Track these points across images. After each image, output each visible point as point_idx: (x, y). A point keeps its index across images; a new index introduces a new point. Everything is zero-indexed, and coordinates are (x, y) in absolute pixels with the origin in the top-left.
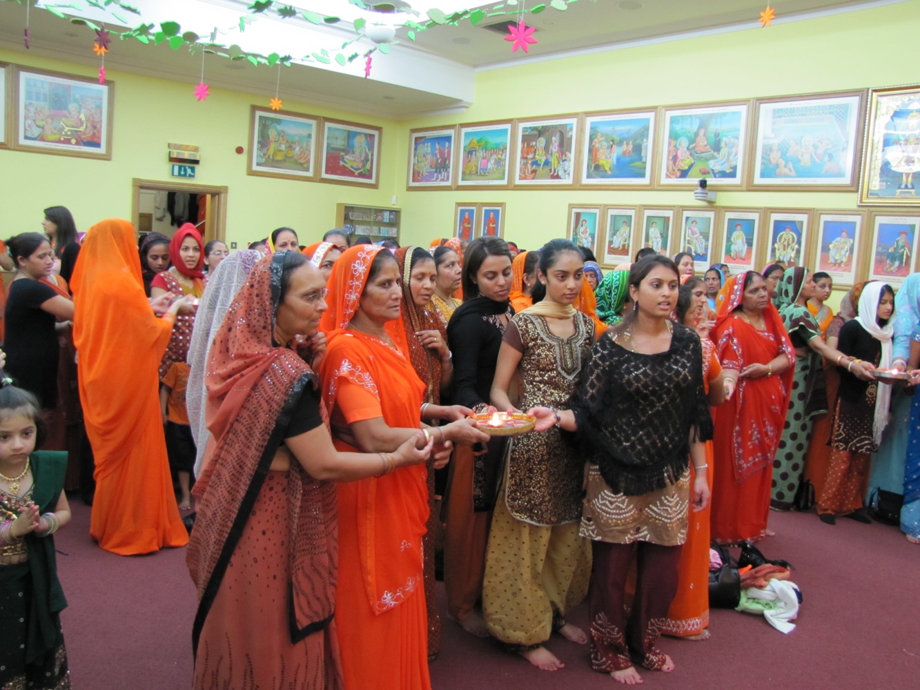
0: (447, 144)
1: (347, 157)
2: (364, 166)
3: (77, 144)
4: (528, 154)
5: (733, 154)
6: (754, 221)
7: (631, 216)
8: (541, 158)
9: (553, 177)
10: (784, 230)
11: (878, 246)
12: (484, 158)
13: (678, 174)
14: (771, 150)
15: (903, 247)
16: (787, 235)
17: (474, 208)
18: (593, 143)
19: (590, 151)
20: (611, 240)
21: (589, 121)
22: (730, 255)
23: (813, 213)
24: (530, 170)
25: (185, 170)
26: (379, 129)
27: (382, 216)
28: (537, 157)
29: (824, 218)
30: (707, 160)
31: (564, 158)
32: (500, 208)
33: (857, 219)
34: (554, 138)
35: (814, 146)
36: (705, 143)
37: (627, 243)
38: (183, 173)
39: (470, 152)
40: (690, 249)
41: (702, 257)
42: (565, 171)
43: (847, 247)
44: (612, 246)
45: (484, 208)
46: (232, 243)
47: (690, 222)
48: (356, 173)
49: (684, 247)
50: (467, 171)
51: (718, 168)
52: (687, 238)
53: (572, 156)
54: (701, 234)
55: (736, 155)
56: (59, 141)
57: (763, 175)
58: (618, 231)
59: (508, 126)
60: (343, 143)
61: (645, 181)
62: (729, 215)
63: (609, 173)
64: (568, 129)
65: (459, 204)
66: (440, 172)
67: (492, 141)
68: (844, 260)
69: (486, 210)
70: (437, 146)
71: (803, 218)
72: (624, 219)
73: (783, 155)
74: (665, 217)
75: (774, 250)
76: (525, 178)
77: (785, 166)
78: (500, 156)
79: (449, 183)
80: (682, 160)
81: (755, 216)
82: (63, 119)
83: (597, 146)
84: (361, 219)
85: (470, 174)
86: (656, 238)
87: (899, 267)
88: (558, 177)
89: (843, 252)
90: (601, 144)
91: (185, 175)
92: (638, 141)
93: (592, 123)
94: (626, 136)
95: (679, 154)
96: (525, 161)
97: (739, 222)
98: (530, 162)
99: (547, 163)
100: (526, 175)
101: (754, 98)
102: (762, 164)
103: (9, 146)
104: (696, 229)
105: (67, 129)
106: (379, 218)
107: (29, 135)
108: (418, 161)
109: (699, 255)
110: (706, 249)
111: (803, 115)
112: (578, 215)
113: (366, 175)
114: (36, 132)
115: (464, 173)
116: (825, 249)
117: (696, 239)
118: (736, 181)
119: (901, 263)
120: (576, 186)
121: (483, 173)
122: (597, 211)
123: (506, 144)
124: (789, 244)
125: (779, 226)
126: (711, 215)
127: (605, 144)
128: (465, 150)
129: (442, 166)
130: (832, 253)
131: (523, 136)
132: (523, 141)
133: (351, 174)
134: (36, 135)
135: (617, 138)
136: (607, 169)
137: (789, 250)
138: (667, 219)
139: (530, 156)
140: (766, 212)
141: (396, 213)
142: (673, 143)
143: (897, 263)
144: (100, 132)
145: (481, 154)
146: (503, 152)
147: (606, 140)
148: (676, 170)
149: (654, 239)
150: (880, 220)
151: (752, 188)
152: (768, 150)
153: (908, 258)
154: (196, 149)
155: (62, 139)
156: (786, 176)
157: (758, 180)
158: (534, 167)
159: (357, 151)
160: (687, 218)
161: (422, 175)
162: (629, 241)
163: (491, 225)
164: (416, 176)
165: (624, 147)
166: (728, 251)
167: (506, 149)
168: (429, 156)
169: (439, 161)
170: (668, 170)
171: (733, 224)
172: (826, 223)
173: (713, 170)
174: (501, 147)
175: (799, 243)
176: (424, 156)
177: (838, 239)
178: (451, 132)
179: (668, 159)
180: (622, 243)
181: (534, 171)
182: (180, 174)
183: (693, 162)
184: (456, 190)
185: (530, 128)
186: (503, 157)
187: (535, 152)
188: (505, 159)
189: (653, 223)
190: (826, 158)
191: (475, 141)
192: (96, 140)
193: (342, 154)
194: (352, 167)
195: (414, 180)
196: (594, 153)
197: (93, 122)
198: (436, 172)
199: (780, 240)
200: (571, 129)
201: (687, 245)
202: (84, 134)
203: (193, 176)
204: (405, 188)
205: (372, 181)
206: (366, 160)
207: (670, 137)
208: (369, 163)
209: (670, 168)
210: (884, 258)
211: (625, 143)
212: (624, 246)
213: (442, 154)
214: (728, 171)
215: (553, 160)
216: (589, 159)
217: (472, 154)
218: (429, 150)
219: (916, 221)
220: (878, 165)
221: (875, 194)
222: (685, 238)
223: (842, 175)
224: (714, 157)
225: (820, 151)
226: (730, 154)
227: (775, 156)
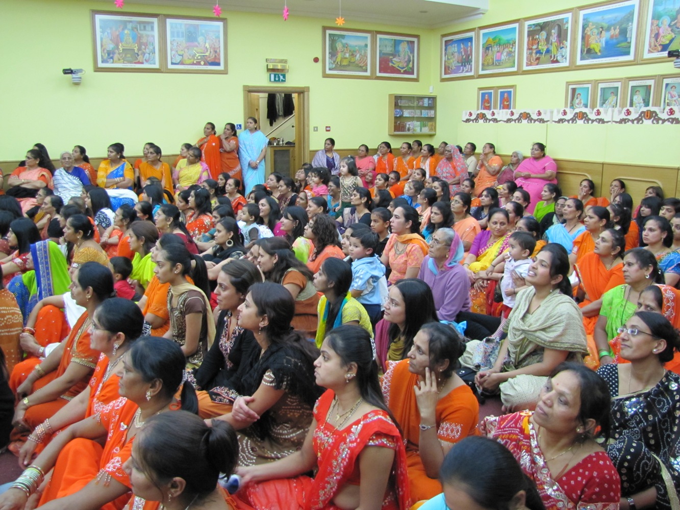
0: (469, 44)
1: (395, 59)
2: (407, 65)
3: (205, 64)
4: (533, 46)
7: (617, 88)
8: (543, 47)
9: (553, 62)
12: (498, 52)
13: (660, 49)
17: (492, 91)
18: (586, 32)
19: (583, 38)
21: (582, 13)
24: (534, 58)
25: (279, 77)
26: (417, 36)
27: (423, 102)
28: (540, 47)
31: (562, 46)
32: (512, 90)
34: (553, 31)
38: (277, 79)
39: (487, 48)
42: (563, 56)
45: (500, 91)
46: (314, 127)
47: (669, 87)
48: (402, 71)
50: (486, 63)
53: (568, 43)
56: (193, 64)
58: (607, 100)
59: (516, 25)
60: (391, 49)
61: (630, 57)
63: (599, 54)
64: (564, 22)
65: (480, 89)
66: (465, 66)
67: (504, 38)
69: (501, 92)
70: (462, 46)
72: (612, 90)
74: (647, 86)
76: (531, 65)
78: (510, 49)
79: (472, 74)
80: (663, 37)
82: (195, 48)
83: (589, 33)
84: (407, 105)
85: (488, 65)
88: (557, 61)
90: (592, 31)
91: (279, 80)
92: (624, 26)
93: (584, 15)
94: (613, 22)
95: (661, 31)
96: (530, 51)
98: (534, 51)
99: (548, 51)
100: (531, 62)
103: (162, 70)
104: (674, 93)
105: (198, 55)
106: (421, 103)
107: (174, 61)
108: (448, 59)
112: (574, 90)
113: (409, 72)
114: (178, 59)
115: (483, 65)
117: (675, 101)
120: (573, 67)
121: (498, 63)
122: (589, 86)
123: (515, 39)
127: (596, 31)
128: (483, 47)
129: (466, 61)
131: (528, 31)
132: (529, 36)
133: (398, 72)
134: (178, 61)
135: (605, 25)
136: (597, 51)
138: (649, 87)
139: (535, 47)
141: (433, 99)
142: (655, 22)
144: (219, 55)
145: (496, 49)
146: (513, 45)
147: (597, 28)
148: (658, 45)
149: (638, 105)
154: (285, 61)
155: (195, 62)
158: (538, 55)
159: (402, 55)
161: (452, 69)
163: (506, 103)
164: (447, 70)
165: (612, 32)
167: (515, 43)
168: (456, 54)
169: (464, 57)
170: (650, 46)
174: (511, 42)
176: (452, 54)
178: (472, 34)
179: (650, 37)
181: (538, 59)
182: (275, 80)
183: (673, 36)
184: (477, 78)
185: (534, 25)
186: (513, 50)
187: (538, 43)
188: (515, 51)
189: (636, 92)
191: (491, 39)
192: (217, 61)
193: (391, 57)
194: (398, 66)
195: (445, 74)
196: (586, 39)
197: (214, 48)
198: (462, 65)
200: (567, 22)
202: (209, 57)
203: (285, 81)
204: (439, 80)
205: (414, 76)
206: (409, 61)
207: (653, 18)
208: (411, 63)
209: (653, 44)
211: (612, 28)
213: (466, 51)
215: (553, 49)
216: (582, 45)
217: (489, 50)
218: (456, 50)
222: (665, 101)
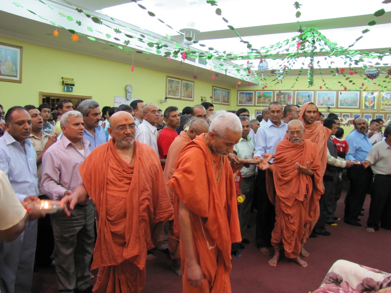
0: (251, 95)
4: (278, 98)
8: (282, 100)
12: (264, 99)
13: (320, 105)
19: (297, 99)
21: (296, 92)
23: (351, 113)
26: (230, 90)
30: (327, 102)
31: (289, 100)
33: (360, 114)
34: (286, 95)
35: (351, 100)
36: (327, 99)
39: (259, 97)
50: (259, 102)
51: (330, 104)
53: (292, 100)
55: (334, 101)
57: (340, 105)
59: (272, 92)
65: (256, 110)
67: (267, 95)
70: (248, 95)
71: (349, 114)
73: (345, 102)
77: (345, 104)
79: (253, 105)
80: (321, 102)
83: (299, 98)
85: (260, 103)
92: (310, 97)
94: (306, 96)
95: (320, 100)
98: (279, 101)
99: (284, 101)
101: (338, 90)
102: (340, 103)
108: (241, 99)
111: (348, 94)
115: (258, 102)
118: (334, 106)
121: (264, 103)
125: (344, 116)
127: (301, 98)
131: (277, 94)
132: (277, 96)
135: (304, 96)
136: (302, 103)
139: (279, 99)
140: (341, 113)
145: (263, 98)
150: (365, 114)
151: (337, 108)
152: (341, 101)
156: (345, 106)
157: (339, 106)
161: (243, 102)
164: (240, 102)
165: (306, 98)
167: (271, 97)
168: (245, 98)
169: (249, 99)
176: (243, 97)
178: (253, 92)
183: (324, 102)
184: (255, 106)
185: (279, 92)
186: (270, 99)
187: (281, 98)
188: (271, 100)
190: (354, 103)
191: (261, 94)
195: (239, 103)
198: (248, 102)
200: (291, 94)
204: (236, 105)
207: (318, 97)
209: (318, 103)
213: (249, 97)
214: (332, 105)
215: (286, 100)
216: (296, 101)
218: (245, 96)
219: (371, 115)
220: (364, 104)
221: (363, 110)
223: (357, 106)
224: (329, 102)
225: (352, 101)
226: (332, 101)
227: (343, 102)
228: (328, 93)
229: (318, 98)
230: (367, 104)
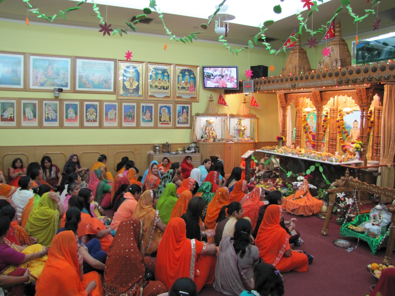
5: (66, 78)
6: (77, 104)
7: (13, 103)
10: (90, 108)
11: (124, 113)
13: (39, 84)
14: (82, 77)
15: (132, 113)
16: (91, 110)
20: (2, 114)
22: (68, 119)
23: (101, 102)
29: (105, 103)
33: (117, 104)
35: (99, 77)
36: (52, 72)
37: (12, 116)
40: (48, 117)
41: (55, 120)
43: (114, 113)
44: (3, 117)
47: (47, 105)
49: (45, 117)
51: (59, 83)
52: (46, 112)
54: (53, 110)
55: (67, 78)
57: (79, 87)
58: (6, 110)
61: (21, 87)
62: (65, 103)
68: (114, 118)
71: (97, 103)
73: (88, 80)
74: (34, 104)
75: (87, 116)
77: (89, 84)
80: (41, 79)
81: (78, 103)
86: (30, 113)
87: (131, 119)
89: (113, 115)
92: (15, 68)
95: (39, 75)
97: (70, 105)
101: (74, 56)
102: (79, 82)
104: (50, 108)
109: (53, 119)
110: (56, 116)
111: (94, 65)
116: (107, 114)
117: (51, 112)
118: (68, 89)
119: (132, 118)
124: (92, 113)
125: (88, 107)
126: (57, 102)
130: (109, 116)
137: (93, 115)
138: (34, 105)
140: (82, 101)
143: (131, 118)
148: (38, 82)
149: (29, 114)
150: (124, 104)
151: (75, 91)
153: (134, 116)
156: (89, 88)
157: (78, 89)
160: (46, 104)
162: (14, 114)
166: (67, 117)
171: (68, 106)
172: (106, 105)
173: (57, 84)
175: (96, 113)
177: (111, 111)
179: (33, 78)
180: (10, 116)
183: (46, 79)
189: (27, 106)
190: (104, 82)
199: (89, 112)
201: (47, 115)
207: (33, 68)
209: (35, 82)
210: (127, 116)
212: (11, 117)
214: (64, 85)
219: (135, 104)
220: (122, 85)
221: (122, 95)
222: (45, 112)
223: (110, 88)
224: (57, 79)
225: (102, 79)
226: (64, 78)
227: (84, 80)
228: (54, 61)
229: (33, 71)
230: (127, 84)
